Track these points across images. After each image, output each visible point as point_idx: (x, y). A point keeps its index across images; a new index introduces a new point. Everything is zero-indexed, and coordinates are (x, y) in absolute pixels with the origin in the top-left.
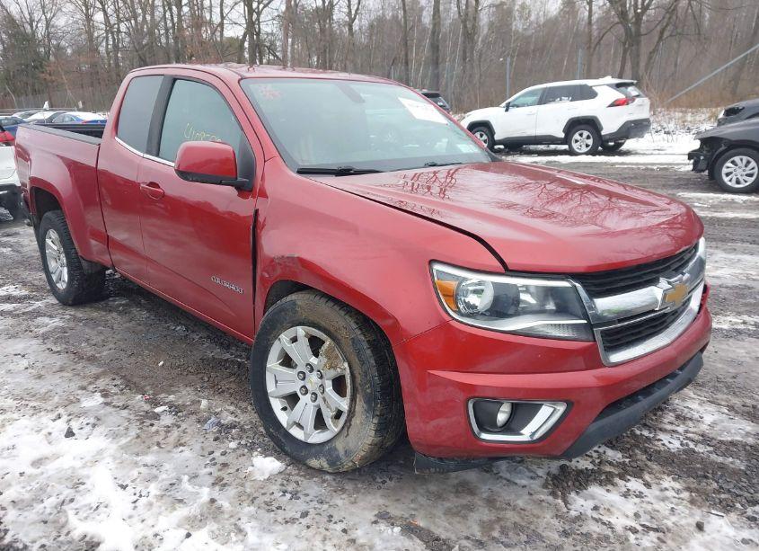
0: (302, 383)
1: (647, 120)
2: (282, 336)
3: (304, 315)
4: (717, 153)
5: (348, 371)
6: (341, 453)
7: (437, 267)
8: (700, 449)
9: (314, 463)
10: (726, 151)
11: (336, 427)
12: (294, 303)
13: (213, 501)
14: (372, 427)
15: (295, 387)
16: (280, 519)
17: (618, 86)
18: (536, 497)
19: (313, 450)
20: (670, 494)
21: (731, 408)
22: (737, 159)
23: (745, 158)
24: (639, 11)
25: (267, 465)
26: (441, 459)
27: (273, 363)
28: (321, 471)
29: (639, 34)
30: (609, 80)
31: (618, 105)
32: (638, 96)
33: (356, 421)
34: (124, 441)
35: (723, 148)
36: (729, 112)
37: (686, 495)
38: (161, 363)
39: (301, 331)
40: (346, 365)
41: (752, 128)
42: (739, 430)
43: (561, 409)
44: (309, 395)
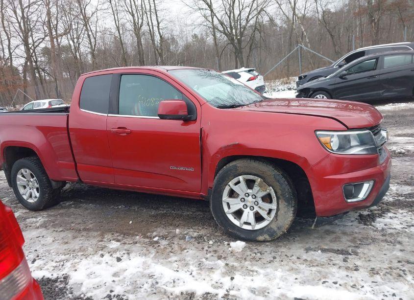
0: (243, 203)
1: (264, 86)
2: (230, 183)
3: (242, 170)
4: (309, 94)
5: (273, 190)
6: (276, 229)
7: (318, 133)
8: (401, 198)
9: (261, 238)
10: (313, 93)
11: (270, 218)
12: (235, 166)
13: (227, 265)
14: (291, 212)
15: (240, 206)
16: (265, 262)
17: (249, 71)
18: (359, 227)
19: (258, 233)
20: (405, 214)
21: (398, 183)
22: (318, 96)
23: (321, 96)
24: (239, 37)
25: (239, 245)
26: (327, 217)
27: (225, 198)
28: (264, 241)
29: (240, 48)
30: (243, 69)
31: (252, 80)
32: (258, 75)
33: (281, 212)
34: (152, 256)
35: (311, 92)
36: (300, 78)
37: (410, 213)
38: (131, 222)
39: (241, 178)
40: (271, 188)
41: (323, 82)
42: (407, 190)
43: (372, 183)
44: (248, 208)
